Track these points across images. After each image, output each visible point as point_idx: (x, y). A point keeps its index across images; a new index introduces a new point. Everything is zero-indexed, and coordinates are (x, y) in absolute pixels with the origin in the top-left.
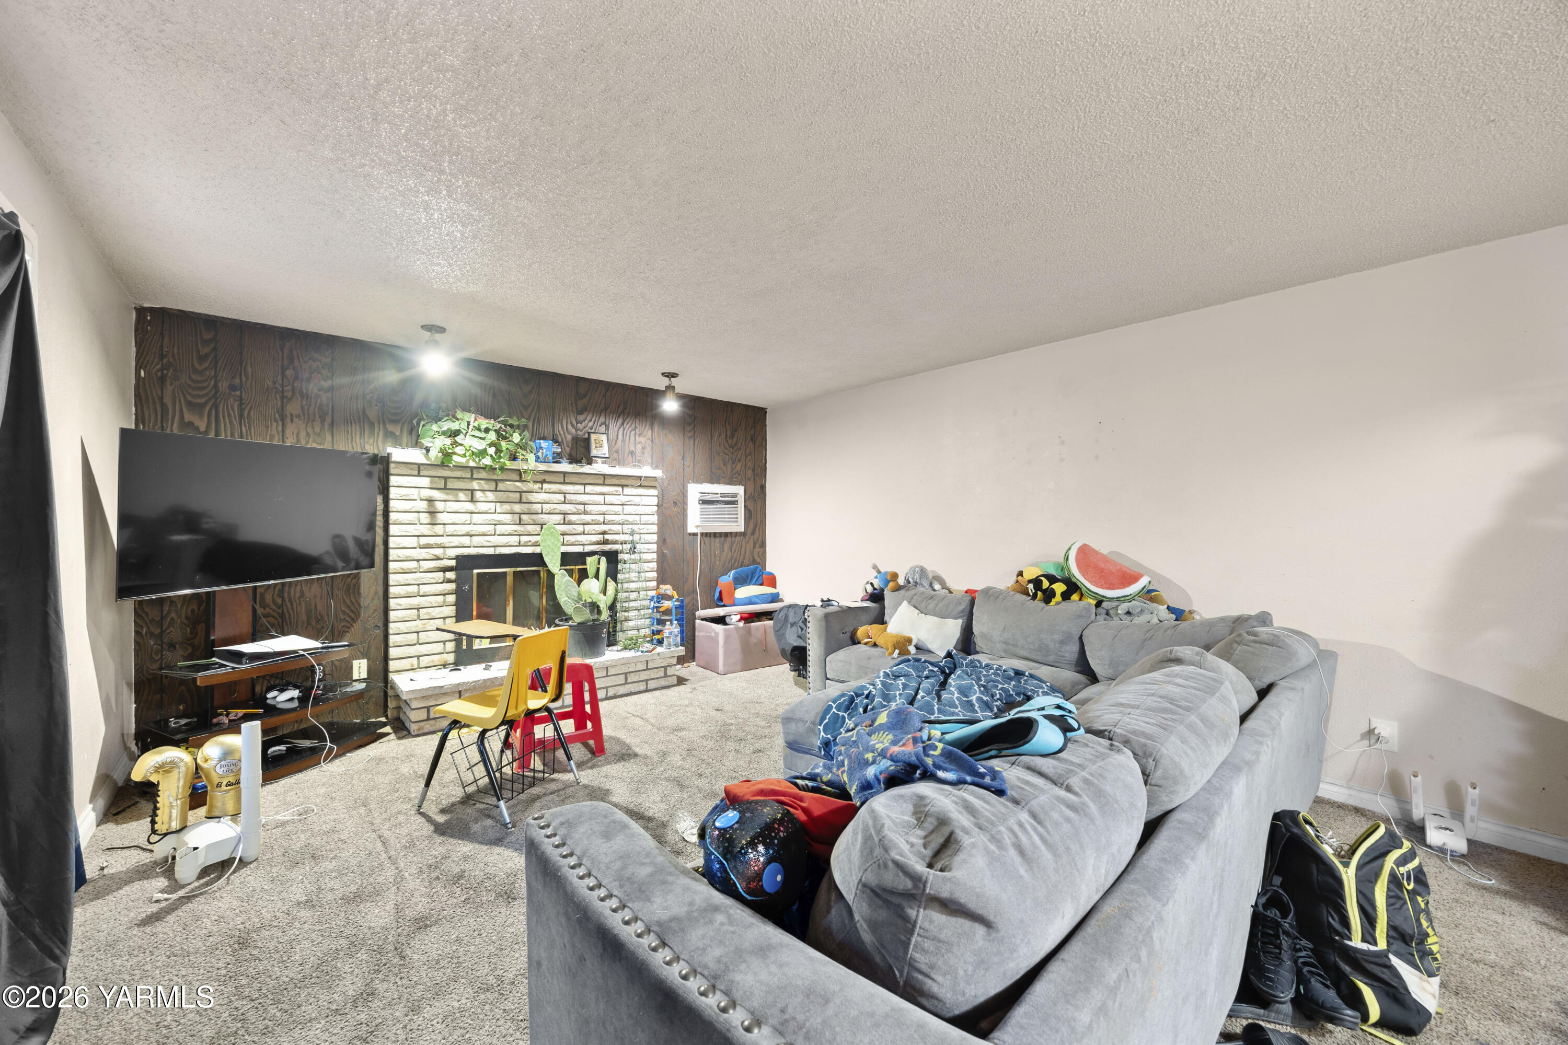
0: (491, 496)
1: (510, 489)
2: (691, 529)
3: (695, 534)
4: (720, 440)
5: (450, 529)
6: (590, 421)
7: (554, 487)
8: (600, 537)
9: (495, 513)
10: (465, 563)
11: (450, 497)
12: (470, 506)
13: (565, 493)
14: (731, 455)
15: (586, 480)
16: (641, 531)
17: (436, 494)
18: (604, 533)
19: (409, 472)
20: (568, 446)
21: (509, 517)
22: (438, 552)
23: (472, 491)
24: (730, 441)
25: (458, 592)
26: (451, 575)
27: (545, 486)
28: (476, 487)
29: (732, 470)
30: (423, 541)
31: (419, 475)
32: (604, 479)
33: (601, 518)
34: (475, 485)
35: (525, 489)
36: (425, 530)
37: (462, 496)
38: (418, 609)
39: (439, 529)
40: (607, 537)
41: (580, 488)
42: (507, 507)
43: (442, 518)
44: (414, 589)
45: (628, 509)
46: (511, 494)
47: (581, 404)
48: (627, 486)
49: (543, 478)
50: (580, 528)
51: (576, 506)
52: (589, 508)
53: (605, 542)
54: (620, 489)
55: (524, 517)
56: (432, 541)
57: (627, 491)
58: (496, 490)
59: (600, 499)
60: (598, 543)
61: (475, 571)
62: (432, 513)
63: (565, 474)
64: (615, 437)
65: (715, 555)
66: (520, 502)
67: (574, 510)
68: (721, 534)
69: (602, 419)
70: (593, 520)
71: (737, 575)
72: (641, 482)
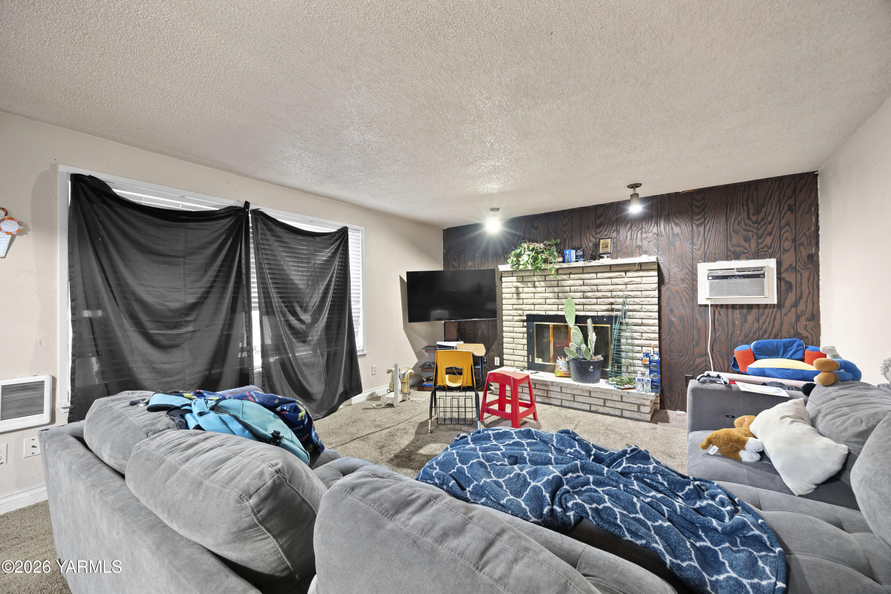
0: (542, 284)
1: (552, 279)
2: (702, 300)
3: (706, 306)
4: (739, 219)
5: (525, 301)
6: (606, 231)
7: (576, 276)
8: (609, 307)
9: (546, 292)
10: (531, 318)
11: (525, 286)
12: (533, 290)
13: (584, 279)
14: (755, 231)
15: (597, 270)
16: (642, 303)
17: (519, 285)
18: (612, 304)
19: (509, 275)
20: (590, 250)
21: (552, 294)
22: (521, 312)
23: (534, 282)
24: (754, 219)
25: (528, 332)
26: (525, 324)
27: (572, 276)
28: (536, 280)
29: (758, 244)
30: (515, 307)
31: (512, 276)
32: (611, 268)
33: (609, 294)
34: (535, 279)
35: (560, 279)
36: (515, 301)
37: (530, 285)
38: (514, 339)
39: (521, 301)
40: (613, 306)
41: (594, 275)
42: (551, 289)
43: (522, 296)
44: (511, 329)
45: (630, 287)
46: (553, 282)
47: (598, 222)
48: (629, 271)
49: (571, 271)
50: (594, 301)
51: (591, 287)
52: (600, 288)
53: (612, 310)
54: (623, 274)
55: (560, 294)
56: (518, 307)
57: (629, 274)
58: (545, 281)
59: (608, 281)
60: (607, 310)
61: (535, 323)
62: (518, 294)
63: (583, 268)
64: (625, 237)
65: (734, 325)
66: (558, 286)
67: (590, 289)
68: (742, 306)
69: (614, 228)
70: (603, 296)
71: (759, 346)
72: (641, 267)
